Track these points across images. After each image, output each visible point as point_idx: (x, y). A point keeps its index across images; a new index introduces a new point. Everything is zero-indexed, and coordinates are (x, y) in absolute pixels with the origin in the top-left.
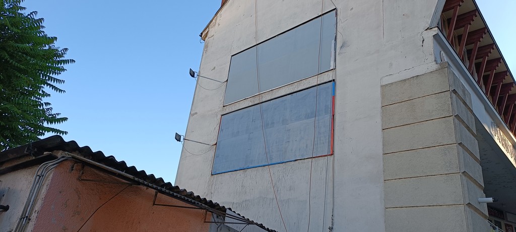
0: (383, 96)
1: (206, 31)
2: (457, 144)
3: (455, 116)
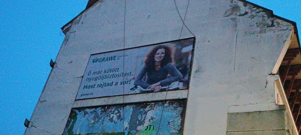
0: (229, 122)
1: (69, 26)
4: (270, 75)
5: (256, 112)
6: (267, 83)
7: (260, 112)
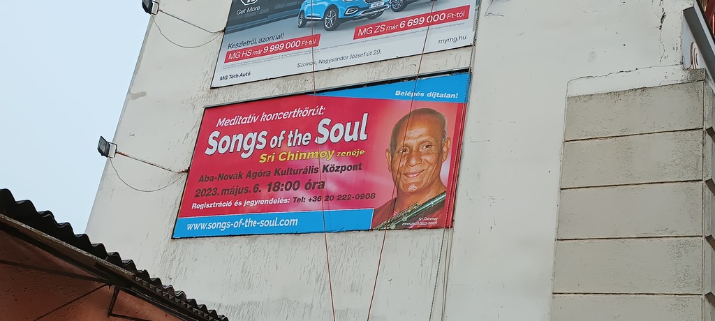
0: (570, 119)
2: (703, 238)
3: (706, 181)
5: (636, 90)
6: (663, 16)
7: (643, 89)
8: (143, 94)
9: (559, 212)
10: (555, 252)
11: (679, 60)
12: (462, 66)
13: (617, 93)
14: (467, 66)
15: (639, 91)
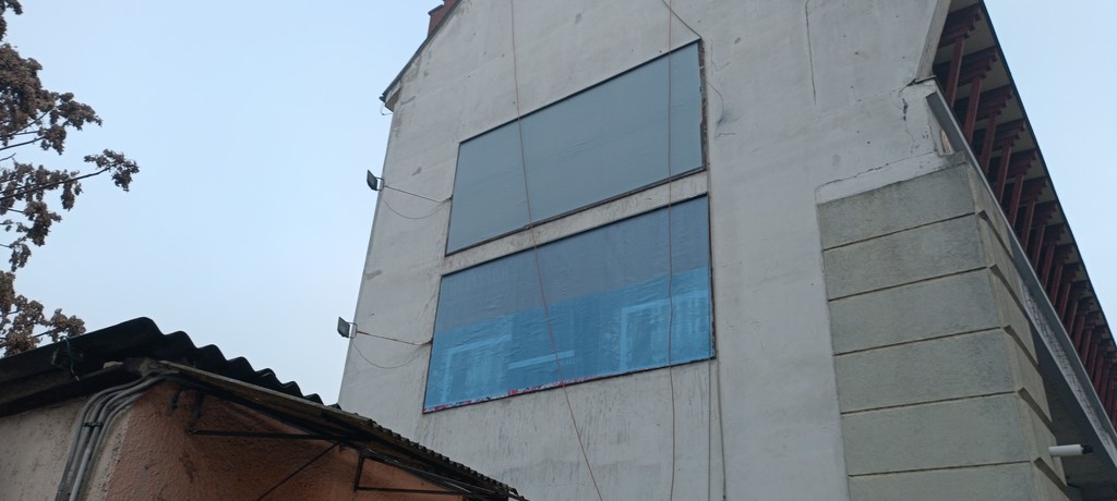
0: (824, 226)
1: (396, 90)
2: (1002, 330)
3: (991, 268)
4: (910, 85)
5: (890, 185)
6: (906, 107)
7: (899, 183)
8: (379, 273)
9: (831, 325)
10: (835, 369)
11: (932, 148)
12: (699, 192)
13: (872, 192)
14: (704, 191)
15: (894, 187)
